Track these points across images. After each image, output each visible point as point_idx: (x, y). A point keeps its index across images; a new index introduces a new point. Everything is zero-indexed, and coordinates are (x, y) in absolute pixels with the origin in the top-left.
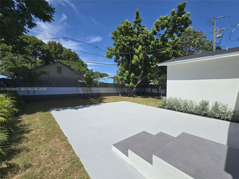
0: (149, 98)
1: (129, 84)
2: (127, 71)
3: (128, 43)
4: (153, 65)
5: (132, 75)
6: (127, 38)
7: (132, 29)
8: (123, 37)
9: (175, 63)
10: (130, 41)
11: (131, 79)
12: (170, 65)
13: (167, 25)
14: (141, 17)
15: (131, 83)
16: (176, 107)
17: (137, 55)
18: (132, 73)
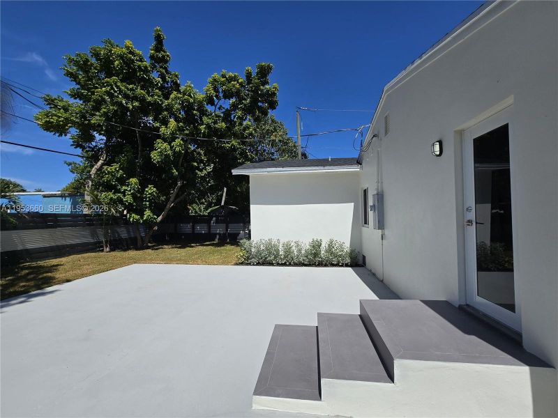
0: (192, 247)
1: (142, 215)
2: (133, 180)
3: (136, 104)
4: (201, 171)
5: (151, 190)
6: (132, 90)
7: (146, 70)
8: (119, 84)
9: (268, 172)
10: (142, 100)
11: (146, 201)
12: (256, 174)
13: (237, 94)
14: (168, 51)
15: (148, 213)
16: (272, 257)
17: (165, 140)
18: (150, 186)
